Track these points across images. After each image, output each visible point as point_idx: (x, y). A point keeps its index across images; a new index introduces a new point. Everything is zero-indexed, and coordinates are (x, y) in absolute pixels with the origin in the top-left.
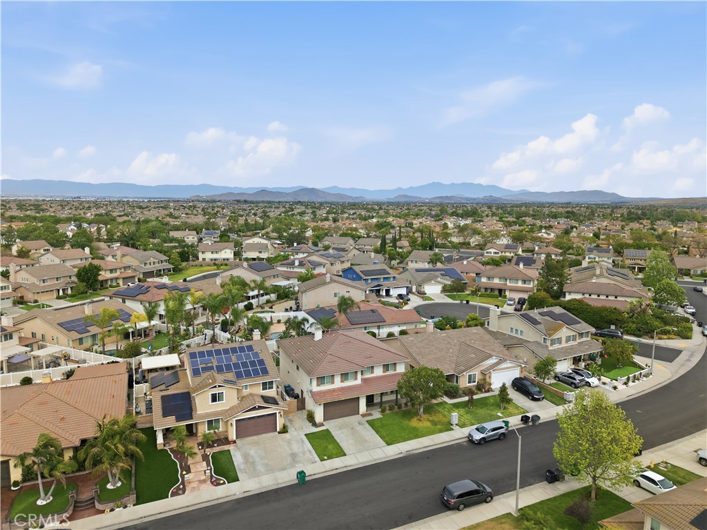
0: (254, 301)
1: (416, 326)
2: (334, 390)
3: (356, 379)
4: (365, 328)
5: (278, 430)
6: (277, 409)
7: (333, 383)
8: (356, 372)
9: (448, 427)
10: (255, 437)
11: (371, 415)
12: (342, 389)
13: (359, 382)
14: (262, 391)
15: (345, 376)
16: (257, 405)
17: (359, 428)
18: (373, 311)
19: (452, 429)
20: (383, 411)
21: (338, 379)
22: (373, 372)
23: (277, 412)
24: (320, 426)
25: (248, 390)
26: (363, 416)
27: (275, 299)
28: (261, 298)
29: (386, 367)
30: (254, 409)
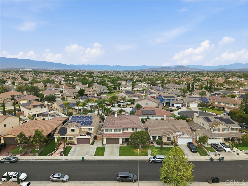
0: (121, 104)
2: (111, 134)
4: (147, 116)
5: (90, 144)
6: (90, 137)
7: (111, 132)
8: (120, 129)
9: (146, 154)
10: (82, 145)
11: (123, 145)
12: (114, 134)
13: (121, 133)
14: (88, 131)
15: (116, 130)
16: (83, 134)
18: (153, 110)
19: (148, 156)
20: (128, 144)
21: (113, 131)
22: (128, 130)
23: (90, 138)
24: (104, 145)
25: (84, 130)
26: (120, 145)
28: (124, 103)
29: (133, 129)
30: (82, 136)
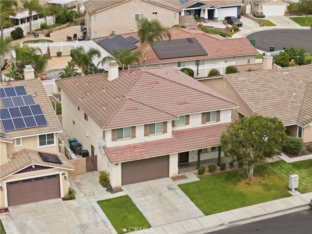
0: (24, 27)
1: (249, 61)
2: (135, 147)
3: (165, 131)
4: (179, 64)
5: (62, 196)
6: (60, 170)
7: (134, 136)
8: (165, 123)
9: (285, 192)
10: (33, 205)
11: (184, 177)
12: (147, 144)
13: (169, 135)
14: (39, 147)
15: (150, 128)
16: (33, 164)
17: (168, 194)
18: (190, 40)
19: (291, 195)
20: (201, 173)
21: (140, 132)
22: (187, 123)
23: (61, 173)
24: (117, 191)
25: (21, 145)
26: (174, 179)
27: (52, 23)
28: (33, 22)
29: (206, 116)
30: (30, 169)
